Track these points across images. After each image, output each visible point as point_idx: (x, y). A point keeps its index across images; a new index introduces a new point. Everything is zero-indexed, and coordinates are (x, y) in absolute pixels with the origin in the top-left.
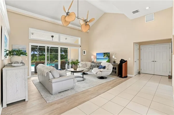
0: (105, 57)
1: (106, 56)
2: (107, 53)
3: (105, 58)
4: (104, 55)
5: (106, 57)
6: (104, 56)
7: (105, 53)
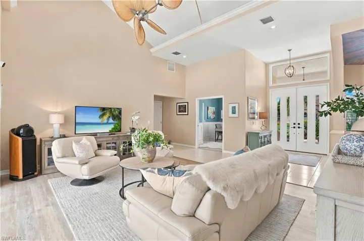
0: (105, 118)
1: (108, 115)
2: (110, 108)
3: (106, 121)
4: (101, 113)
5: (108, 119)
6: (101, 116)
7: (103, 109)
